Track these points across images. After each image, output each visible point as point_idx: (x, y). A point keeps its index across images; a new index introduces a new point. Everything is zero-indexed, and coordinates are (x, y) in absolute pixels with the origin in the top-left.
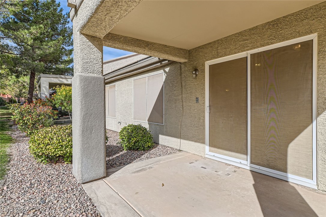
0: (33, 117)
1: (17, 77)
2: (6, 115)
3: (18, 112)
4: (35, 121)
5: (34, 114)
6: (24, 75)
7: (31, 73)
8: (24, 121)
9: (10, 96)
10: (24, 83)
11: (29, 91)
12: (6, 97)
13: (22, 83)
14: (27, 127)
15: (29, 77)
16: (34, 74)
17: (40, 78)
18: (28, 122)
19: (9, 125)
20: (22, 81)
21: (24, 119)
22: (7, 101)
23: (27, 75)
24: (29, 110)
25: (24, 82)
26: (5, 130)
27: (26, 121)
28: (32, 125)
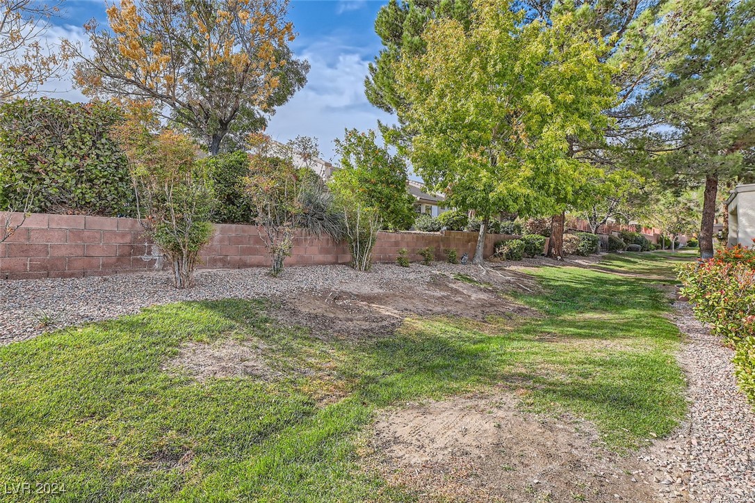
0: (727, 294)
1: (677, 194)
2: (654, 273)
3: (694, 282)
4: (732, 303)
5: (730, 288)
6: (692, 188)
7: (709, 181)
8: (708, 300)
9: (658, 231)
10: (688, 204)
11: (704, 223)
12: (652, 234)
13: (686, 204)
14: (714, 316)
15: (703, 189)
16: (716, 183)
17: (736, 195)
18: (716, 304)
19: (668, 299)
20: (684, 201)
21: (707, 297)
22: (654, 242)
23: (697, 188)
24: (717, 277)
25: (690, 201)
26: (663, 310)
27: (711, 303)
28: (725, 313)
